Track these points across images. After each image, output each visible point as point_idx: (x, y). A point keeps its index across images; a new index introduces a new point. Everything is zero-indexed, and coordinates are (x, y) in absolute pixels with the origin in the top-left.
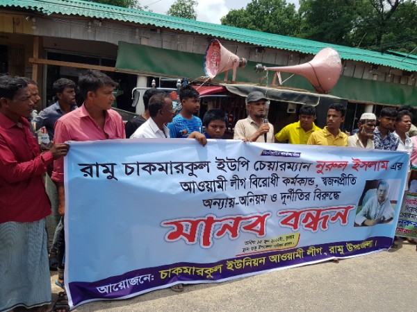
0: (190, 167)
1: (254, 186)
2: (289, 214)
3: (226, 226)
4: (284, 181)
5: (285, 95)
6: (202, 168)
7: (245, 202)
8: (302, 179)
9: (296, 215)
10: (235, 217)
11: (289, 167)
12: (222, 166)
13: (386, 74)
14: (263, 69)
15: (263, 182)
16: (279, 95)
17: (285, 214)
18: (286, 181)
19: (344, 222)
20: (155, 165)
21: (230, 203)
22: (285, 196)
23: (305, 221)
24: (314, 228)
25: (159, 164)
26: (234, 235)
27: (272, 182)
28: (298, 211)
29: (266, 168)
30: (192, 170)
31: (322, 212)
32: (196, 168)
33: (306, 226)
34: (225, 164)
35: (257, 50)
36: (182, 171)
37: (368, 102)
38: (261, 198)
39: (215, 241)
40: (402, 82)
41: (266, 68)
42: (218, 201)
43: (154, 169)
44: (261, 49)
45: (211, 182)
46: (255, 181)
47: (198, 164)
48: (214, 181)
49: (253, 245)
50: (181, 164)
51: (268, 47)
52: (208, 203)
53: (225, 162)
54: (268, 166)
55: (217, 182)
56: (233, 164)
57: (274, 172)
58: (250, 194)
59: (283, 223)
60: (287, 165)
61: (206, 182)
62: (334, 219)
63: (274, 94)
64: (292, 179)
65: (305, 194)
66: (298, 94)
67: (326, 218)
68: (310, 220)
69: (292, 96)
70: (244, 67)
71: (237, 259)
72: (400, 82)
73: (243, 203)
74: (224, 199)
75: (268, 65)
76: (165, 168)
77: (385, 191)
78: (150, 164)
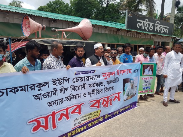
0: (39, 86)
1: (73, 91)
2: (95, 102)
3: (62, 115)
4: (89, 86)
5: (68, 42)
6: (45, 86)
7: (69, 100)
8: (98, 83)
9: (98, 101)
10: (66, 108)
11: (91, 79)
12: (55, 83)
13: (111, 31)
14: (56, 30)
15: (78, 88)
16: (65, 43)
17: (93, 102)
18: (91, 86)
19: (119, 100)
20: (18, 88)
21: (61, 101)
22: (91, 93)
23: (103, 104)
24: (107, 106)
25: (20, 87)
26: (68, 118)
27: (83, 87)
28: (99, 99)
29: (80, 81)
30: (40, 88)
31: (109, 98)
32: (42, 87)
33: (103, 106)
34: (57, 82)
35: (53, 21)
36: (34, 89)
37: (105, 43)
38: (78, 96)
39: (58, 123)
40: (117, 34)
41: (57, 30)
42: (55, 102)
43: (18, 91)
44: (55, 21)
45: (50, 92)
46: (74, 88)
47: (43, 84)
48: (51, 92)
49: (78, 121)
50: (34, 85)
51: (58, 19)
52: (50, 104)
53: (56, 81)
54: (80, 80)
55: (53, 92)
56: (61, 81)
57: (84, 82)
58: (71, 95)
59: (91, 106)
60: (89, 78)
61: (47, 93)
62: (114, 100)
63: (63, 43)
64: (93, 84)
65: (100, 91)
66: (75, 42)
67: (111, 100)
68: (105, 103)
69: (72, 43)
70: (45, 30)
71: (73, 131)
72: (116, 34)
73: (67, 100)
74: (57, 100)
75: (58, 28)
76: (24, 89)
77: (133, 83)
78: (15, 88)
